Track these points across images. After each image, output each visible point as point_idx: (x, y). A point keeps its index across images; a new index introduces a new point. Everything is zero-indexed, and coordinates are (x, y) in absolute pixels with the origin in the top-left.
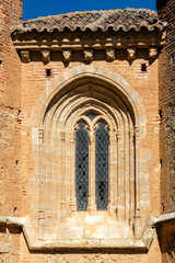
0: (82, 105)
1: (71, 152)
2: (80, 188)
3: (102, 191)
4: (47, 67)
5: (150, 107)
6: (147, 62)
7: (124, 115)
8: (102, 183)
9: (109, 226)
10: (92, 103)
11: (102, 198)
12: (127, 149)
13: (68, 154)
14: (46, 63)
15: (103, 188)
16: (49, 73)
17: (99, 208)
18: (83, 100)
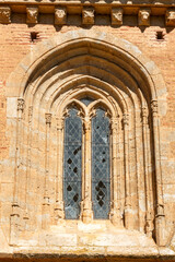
0: (75, 85)
1: (58, 140)
2: (69, 189)
3: (101, 193)
4: (32, 30)
5: (171, 79)
6: (164, 31)
7: (134, 95)
8: (101, 184)
9: (114, 234)
10: (88, 83)
11: (101, 203)
12: (138, 135)
13: (55, 142)
14: (31, 25)
15: (102, 190)
16: (34, 36)
17: (96, 217)
18: (76, 77)
